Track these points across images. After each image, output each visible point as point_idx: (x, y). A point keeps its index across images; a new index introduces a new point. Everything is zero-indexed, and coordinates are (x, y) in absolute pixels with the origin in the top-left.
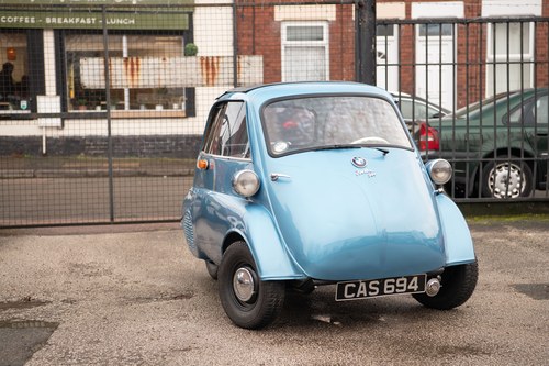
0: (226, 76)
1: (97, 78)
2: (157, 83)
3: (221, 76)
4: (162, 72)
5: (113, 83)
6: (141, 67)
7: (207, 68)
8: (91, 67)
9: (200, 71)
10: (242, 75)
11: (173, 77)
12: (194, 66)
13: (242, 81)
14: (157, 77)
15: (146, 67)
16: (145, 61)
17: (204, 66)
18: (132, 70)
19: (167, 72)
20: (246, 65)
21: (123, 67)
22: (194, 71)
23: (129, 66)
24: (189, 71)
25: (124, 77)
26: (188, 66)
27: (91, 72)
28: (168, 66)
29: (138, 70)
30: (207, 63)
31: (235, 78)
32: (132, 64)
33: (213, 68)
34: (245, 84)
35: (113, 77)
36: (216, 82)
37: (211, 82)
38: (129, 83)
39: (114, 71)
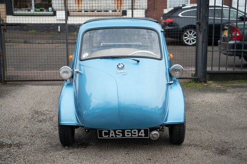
0: (127, 5)
1: (60, 5)
3: (125, 5)
4: (94, 2)
5: (69, 8)
9: (113, 2)
10: (136, 4)
11: (99, 5)
13: (136, 7)
14: (91, 5)
18: (78, 1)
19: (97, 2)
22: (110, 2)
25: (74, 5)
27: (57, 2)
29: (81, 1)
31: (132, 6)
34: (137, 9)
35: (69, 5)
36: (122, 8)
37: (119, 8)
38: (77, 8)
39: (69, 2)
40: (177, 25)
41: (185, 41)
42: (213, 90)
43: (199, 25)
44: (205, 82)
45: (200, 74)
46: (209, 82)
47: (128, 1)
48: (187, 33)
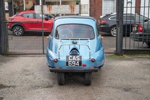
0: (77, 11)
1: (39, 11)
2: (57, 13)
3: (76, 11)
4: (58, 9)
5: (44, 13)
7: (72, 9)
8: (37, 8)
9: (69, 9)
10: (82, 11)
11: (61, 11)
12: (68, 8)
13: (82, 12)
14: (57, 11)
15: (53, 8)
16: (53, 6)
17: (71, 8)
18: (49, 9)
20: (83, 7)
21: (47, 8)
22: (68, 9)
23: (49, 8)
24: (66, 9)
25: (47, 11)
27: (38, 10)
28: (60, 8)
29: (51, 9)
30: (72, 7)
31: (80, 12)
32: (49, 7)
33: (73, 8)
34: (83, 13)
35: (44, 11)
36: (74, 13)
37: (73, 13)
38: (49, 13)
39: (44, 9)
41: (112, 34)
43: (118, 22)
44: (122, 55)
45: (119, 51)
46: (124, 55)
47: (77, 9)
48: (114, 29)
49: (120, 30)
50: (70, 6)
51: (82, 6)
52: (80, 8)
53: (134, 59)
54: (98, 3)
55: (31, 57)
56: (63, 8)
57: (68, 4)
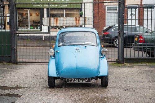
0: (82, 23)
1: (47, 23)
3: (80, 23)
4: (64, 21)
5: (51, 24)
6: (59, 20)
7: (77, 20)
8: (45, 20)
9: (75, 21)
10: (86, 22)
11: (67, 23)
12: (73, 20)
13: (86, 24)
14: (63, 23)
15: (60, 20)
16: (60, 18)
18: (56, 21)
19: (66, 21)
21: (54, 20)
23: (56, 20)
24: (72, 21)
25: (54, 23)
26: (72, 20)
27: (45, 22)
30: (77, 19)
31: (84, 23)
32: (56, 19)
33: (78, 20)
34: (87, 25)
35: (51, 23)
36: (79, 24)
37: (77, 24)
38: (56, 24)
39: (51, 21)
40: (111, 36)
41: (115, 45)
42: (126, 67)
43: (119, 33)
44: (123, 63)
45: (120, 59)
46: (125, 63)
47: (82, 21)
48: (117, 40)
49: (121, 40)
50: (75, 18)
51: (86, 18)
52: (84, 20)
53: (135, 67)
54: (101, 15)
55: (39, 65)
56: (69, 20)
57: (73, 17)
